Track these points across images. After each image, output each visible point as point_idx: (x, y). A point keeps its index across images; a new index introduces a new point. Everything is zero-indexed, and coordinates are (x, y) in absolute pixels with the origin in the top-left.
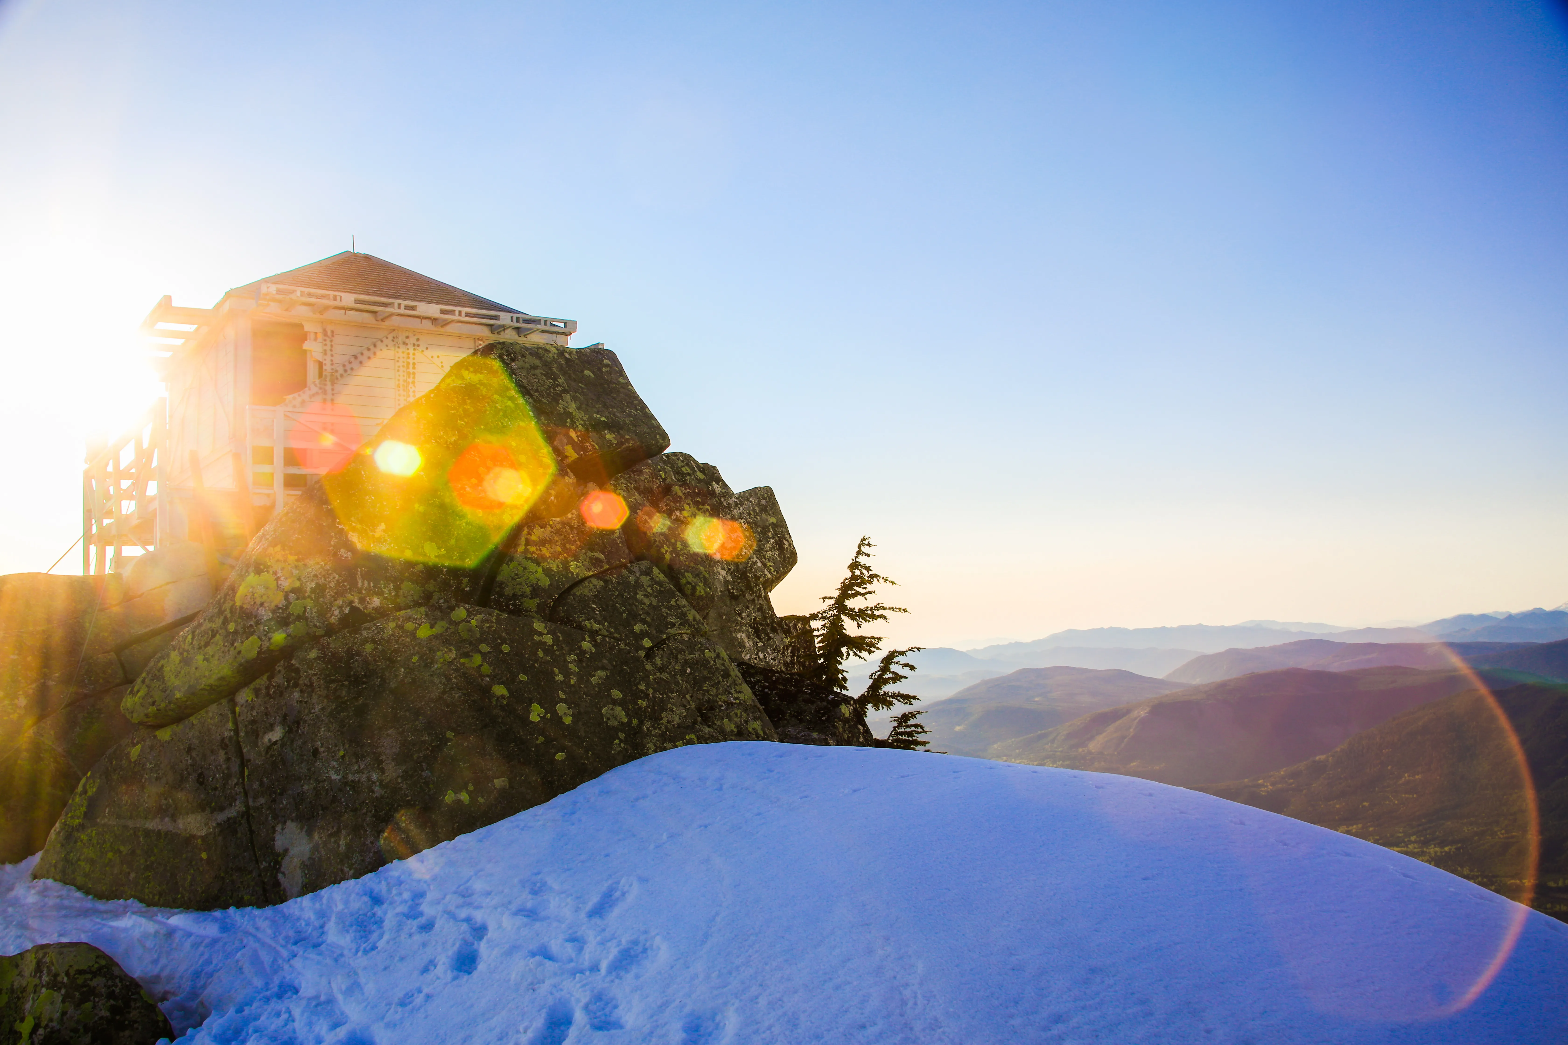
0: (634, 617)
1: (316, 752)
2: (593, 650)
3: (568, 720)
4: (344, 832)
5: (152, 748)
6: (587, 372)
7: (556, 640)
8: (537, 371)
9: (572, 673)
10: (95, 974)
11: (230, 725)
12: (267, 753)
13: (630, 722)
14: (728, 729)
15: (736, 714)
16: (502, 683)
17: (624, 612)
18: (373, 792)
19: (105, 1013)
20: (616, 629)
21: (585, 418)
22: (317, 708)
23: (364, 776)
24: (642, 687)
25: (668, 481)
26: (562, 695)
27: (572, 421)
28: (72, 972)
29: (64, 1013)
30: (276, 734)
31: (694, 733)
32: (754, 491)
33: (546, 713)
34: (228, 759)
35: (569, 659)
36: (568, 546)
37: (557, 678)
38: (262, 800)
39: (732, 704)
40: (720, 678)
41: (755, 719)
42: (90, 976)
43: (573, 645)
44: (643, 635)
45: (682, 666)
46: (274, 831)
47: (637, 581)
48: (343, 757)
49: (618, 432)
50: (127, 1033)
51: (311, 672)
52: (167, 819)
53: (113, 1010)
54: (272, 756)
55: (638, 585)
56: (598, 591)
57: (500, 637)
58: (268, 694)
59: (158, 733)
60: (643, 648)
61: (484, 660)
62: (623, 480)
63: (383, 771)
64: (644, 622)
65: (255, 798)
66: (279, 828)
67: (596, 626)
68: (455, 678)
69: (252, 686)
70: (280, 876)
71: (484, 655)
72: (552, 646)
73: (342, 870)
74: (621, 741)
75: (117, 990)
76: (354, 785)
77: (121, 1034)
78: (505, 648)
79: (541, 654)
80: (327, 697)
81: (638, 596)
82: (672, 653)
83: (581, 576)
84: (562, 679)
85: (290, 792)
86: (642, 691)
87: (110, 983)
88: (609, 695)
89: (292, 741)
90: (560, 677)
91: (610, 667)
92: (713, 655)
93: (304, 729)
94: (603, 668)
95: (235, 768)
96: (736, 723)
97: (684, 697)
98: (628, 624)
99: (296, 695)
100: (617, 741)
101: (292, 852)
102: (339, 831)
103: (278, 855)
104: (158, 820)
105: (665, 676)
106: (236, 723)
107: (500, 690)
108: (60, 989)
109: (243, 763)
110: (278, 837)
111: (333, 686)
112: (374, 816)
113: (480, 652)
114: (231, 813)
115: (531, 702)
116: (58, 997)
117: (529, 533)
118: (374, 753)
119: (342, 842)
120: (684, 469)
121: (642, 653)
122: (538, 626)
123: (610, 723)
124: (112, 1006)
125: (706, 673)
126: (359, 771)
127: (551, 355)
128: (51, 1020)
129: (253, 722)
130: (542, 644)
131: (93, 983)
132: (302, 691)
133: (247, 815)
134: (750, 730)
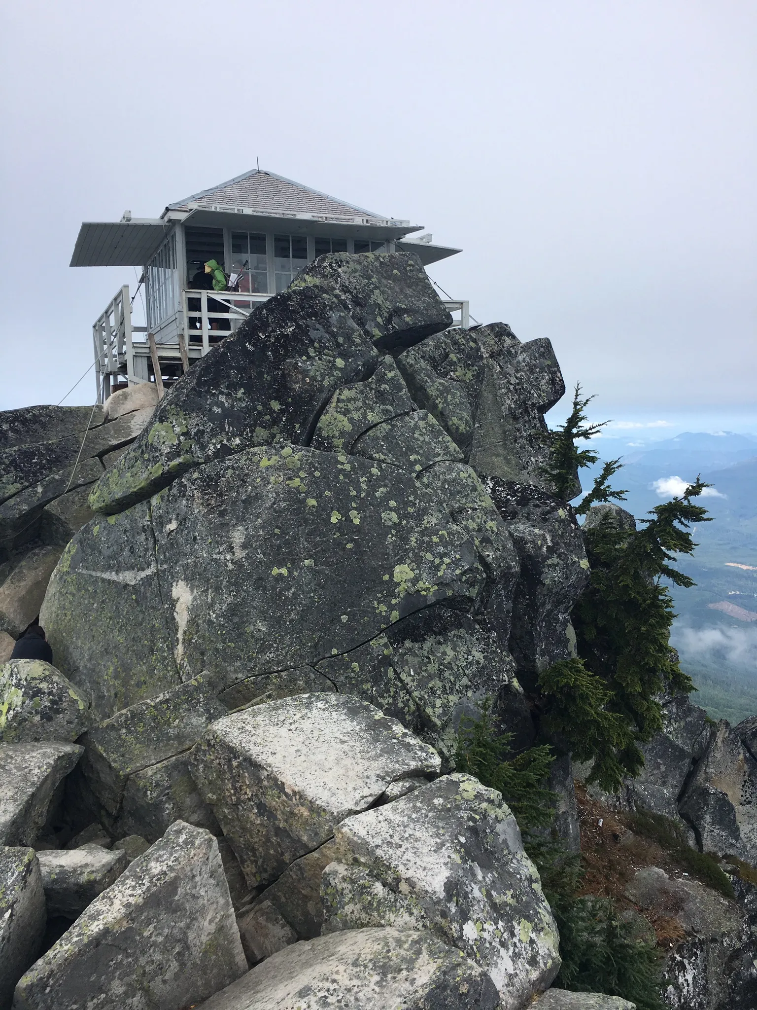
0: (411, 450)
1: (195, 538)
2: (379, 474)
3: (357, 521)
4: (210, 590)
5: (105, 528)
6: (395, 271)
7: (353, 468)
8: (357, 274)
9: (363, 490)
10: (42, 681)
11: (148, 518)
12: (168, 537)
13: (400, 522)
14: (471, 527)
15: (478, 517)
16: (313, 497)
17: (404, 447)
18: (227, 566)
19: (48, 704)
20: (397, 459)
21: (390, 307)
22: (196, 511)
23: (223, 556)
24: (411, 498)
25: (447, 351)
26: (354, 505)
27: (379, 310)
28: (29, 679)
29: (23, 703)
30: (173, 526)
31: (445, 530)
32: (536, 342)
33: (342, 517)
34: (147, 539)
35: (361, 480)
36: (367, 401)
37: (351, 494)
38: (165, 566)
39: (476, 509)
40: (469, 492)
41: (492, 520)
42: (39, 681)
43: (364, 469)
44: (416, 462)
45: (443, 483)
46: (172, 586)
47: (415, 425)
48: (210, 543)
49: (414, 315)
50: (61, 716)
51: (193, 487)
52: (114, 573)
53: (53, 702)
54: (171, 539)
55: (416, 427)
56: (387, 433)
57: (314, 466)
58: (168, 500)
59: (109, 519)
60: (415, 471)
61: (302, 482)
62: (412, 352)
63: (234, 554)
64: (418, 453)
65: (162, 564)
66: (174, 584)
67: (382, 457)
68: (282, 494)
69: (159, 494)
70: (175, 614)
71: (302, 479)
72: (350, 472)
73: (209, 614)
74: (393, 535)
75: (54, 691)
76: (217, 561)
77: (58, 716)
78: (317, 474)
79: (341, 477)
80: (202, 504)
81: (415, 435)
82: (436, 474)
83: (375, 422)
84: (355, 494)
85: (181, 562)
86: (411, 501)
87: (50, 686)
88: (388, 504)
89: (182, 531)
90: (354, 493)
91: (390, 485)
92: (466, 475)
93: (188, 524)
94: (385, 486)
95: (151, 545)
96: (477, 523)
97: (441, 505)
98: (406, 454)
99: (184, 502)
100: (390, 536)
101: (181, 600)
102: (208, 589)
103: (174, 601)
104: (108, 573)
105: (429, 490)
106: (151, 516)
107: (312, 502)
108: (22, 688)
109: (156, 542)
110: (174, 589)
111: (206, 497)
112: (227, 582)
113: (300, 477)
114: (148, 572)
115: (332, 509)
116: (20, 692)
117: (340, 394)
118: (228, 542)
119: (209, 597)
120: (460, 341)
121: (414, 475)
122: (342, 458)
123: (386, 523)
124: (52, 699)
125: (459, 488)
126: (219, 553)
127: (369, 260)
128: (16, 706)
129: (160, 517)
130: (342, 471)
131: (41, 686)
132: (187, 500)
133: (156, 574)
134: (488, 528)
